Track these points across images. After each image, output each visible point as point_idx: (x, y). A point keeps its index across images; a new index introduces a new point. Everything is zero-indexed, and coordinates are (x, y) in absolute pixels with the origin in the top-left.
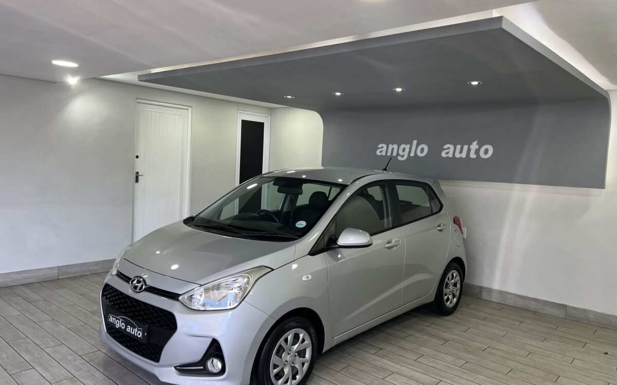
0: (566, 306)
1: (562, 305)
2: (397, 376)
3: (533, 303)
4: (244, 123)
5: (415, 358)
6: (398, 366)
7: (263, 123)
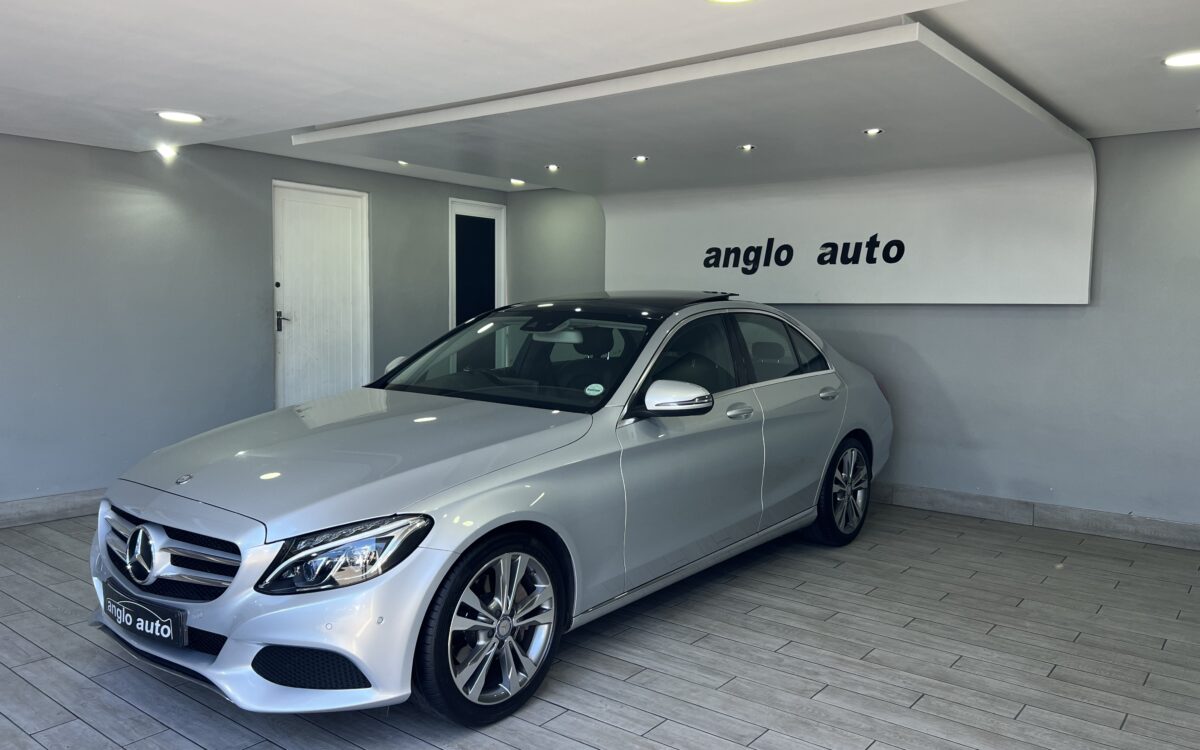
0: (1034, 505)
1: (1026, 503)
2: (767, 609)
3: (980, 504)
4: (461, 220)
5: (793, 586)
6: (766, 597)
7: (493, 220)
